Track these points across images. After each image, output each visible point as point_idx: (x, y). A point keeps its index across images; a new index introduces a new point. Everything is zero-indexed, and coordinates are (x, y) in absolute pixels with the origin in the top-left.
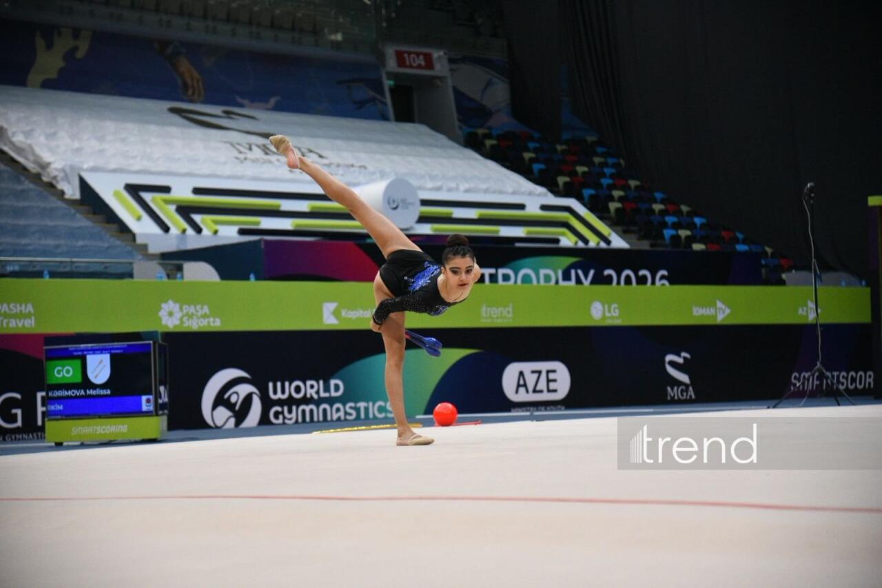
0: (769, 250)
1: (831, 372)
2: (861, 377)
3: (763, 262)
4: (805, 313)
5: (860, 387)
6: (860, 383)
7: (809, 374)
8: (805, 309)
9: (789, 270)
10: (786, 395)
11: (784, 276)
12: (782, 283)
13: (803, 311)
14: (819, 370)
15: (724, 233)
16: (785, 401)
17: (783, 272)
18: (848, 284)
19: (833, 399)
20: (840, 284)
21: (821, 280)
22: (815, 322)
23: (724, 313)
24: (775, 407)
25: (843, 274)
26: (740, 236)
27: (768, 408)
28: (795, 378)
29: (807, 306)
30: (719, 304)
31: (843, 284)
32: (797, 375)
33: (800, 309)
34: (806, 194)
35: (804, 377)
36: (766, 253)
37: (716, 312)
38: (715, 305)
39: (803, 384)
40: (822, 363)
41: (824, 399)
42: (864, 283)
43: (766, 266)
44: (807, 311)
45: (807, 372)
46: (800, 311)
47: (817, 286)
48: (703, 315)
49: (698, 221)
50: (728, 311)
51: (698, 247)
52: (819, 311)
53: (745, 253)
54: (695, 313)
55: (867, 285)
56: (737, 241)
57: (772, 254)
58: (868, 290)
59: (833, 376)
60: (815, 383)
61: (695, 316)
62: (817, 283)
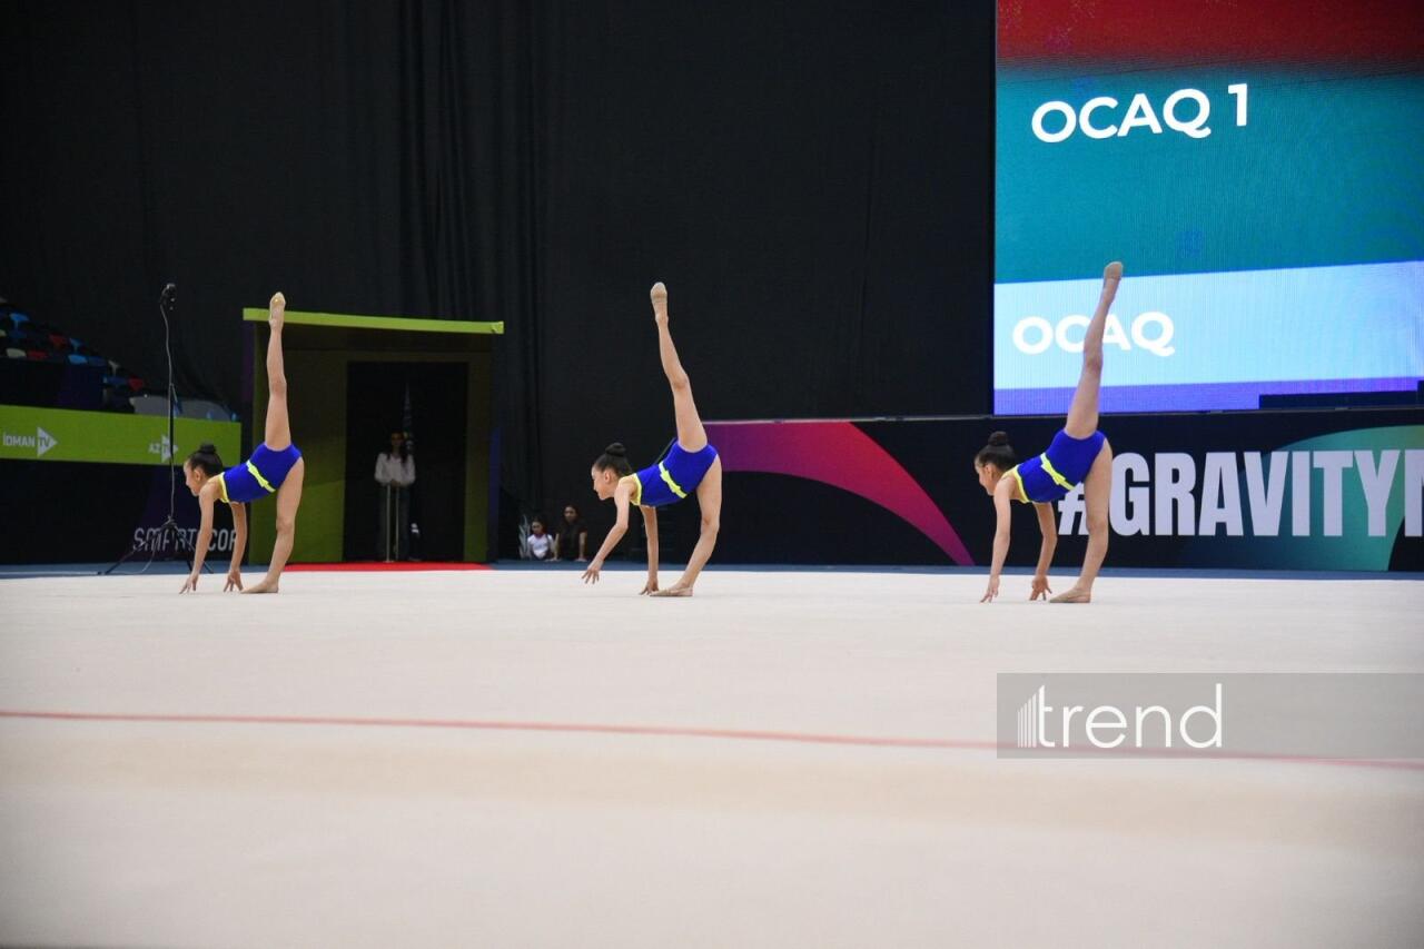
0: (114, 366)
1: (186, 529)
2: (224, 535)
3: (105, 381)
4: (157, 451)
5: (220, 549)
6: (222, 545)
7: (158, 530)
8: (158, 445)
9: (140, 394)
10: (125, 557)
11: (132, 401)
12: (130, 410)
13: (155, 447)
14: (171, 528)
15: (52, 338)
16: (123, 565)
17: (132, 396)
18: (215, 418)
19: (185, 563)
20: (204, 417)
21: (181, 410)
22: (168, 463)
23: (47, 445)
24: (108, 573)
25: (209, 404)
26: (76, 344)
27: (99, 574)
28: (140, 535)
29: (160, 442)
30: (41, 433)
31: (209, 416)
32: (142, 530)
33: (152, 446)
34: (164, 297)
35: (151, 533)
36: (111, 368)
37: (36, 444)
38: (35, 435)
39: (150, 542)
40: (173, 518)
41: (175, 563)
42: (234, 416)
43: (107, 386)
44: (160, 449)
45: (155, 528)
46: (151, 449)
47: (175, 418)
48: (17, 446)
49: (16, 318)
50: (53, 443)
51: (14, 353)
52: (175, 449)
53: (80, 367)
54: (5, 443)
55: (238, 420)
56: (71, 350)
57: (118, 370)
58: (238, 426)
59: (188, 534)
60: (166, 541)
61: (6, 447)
62: (174, 412)
